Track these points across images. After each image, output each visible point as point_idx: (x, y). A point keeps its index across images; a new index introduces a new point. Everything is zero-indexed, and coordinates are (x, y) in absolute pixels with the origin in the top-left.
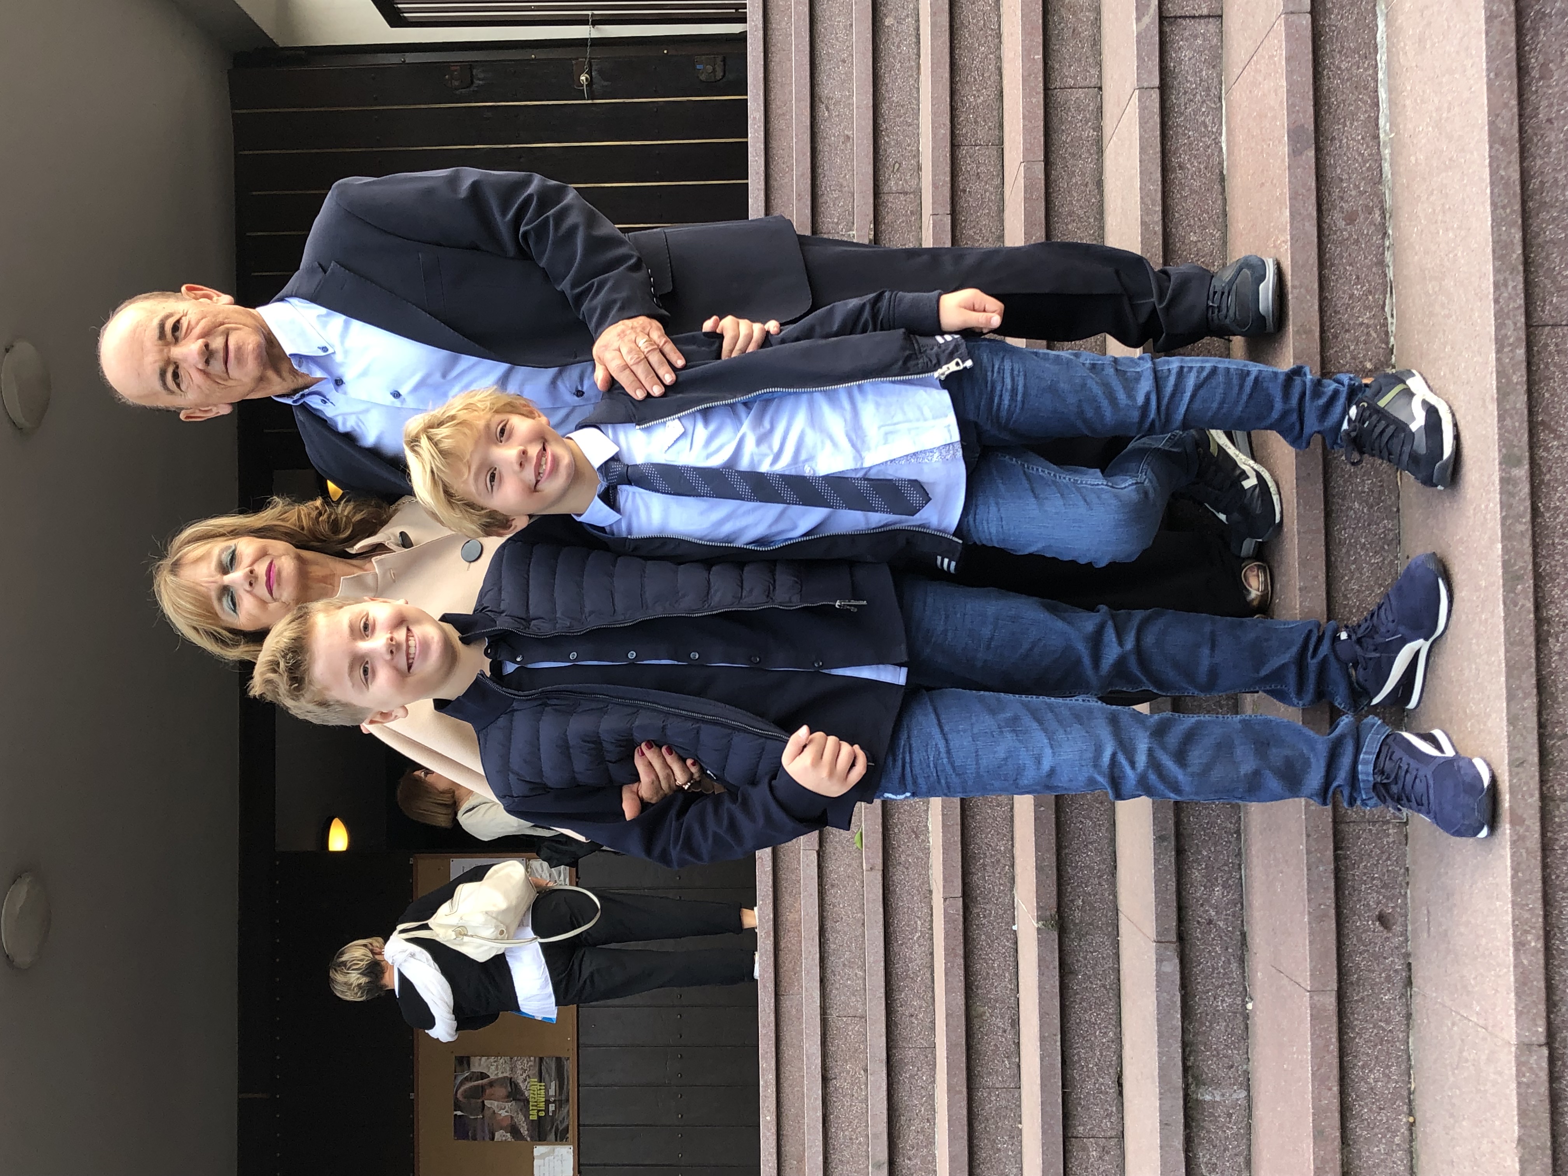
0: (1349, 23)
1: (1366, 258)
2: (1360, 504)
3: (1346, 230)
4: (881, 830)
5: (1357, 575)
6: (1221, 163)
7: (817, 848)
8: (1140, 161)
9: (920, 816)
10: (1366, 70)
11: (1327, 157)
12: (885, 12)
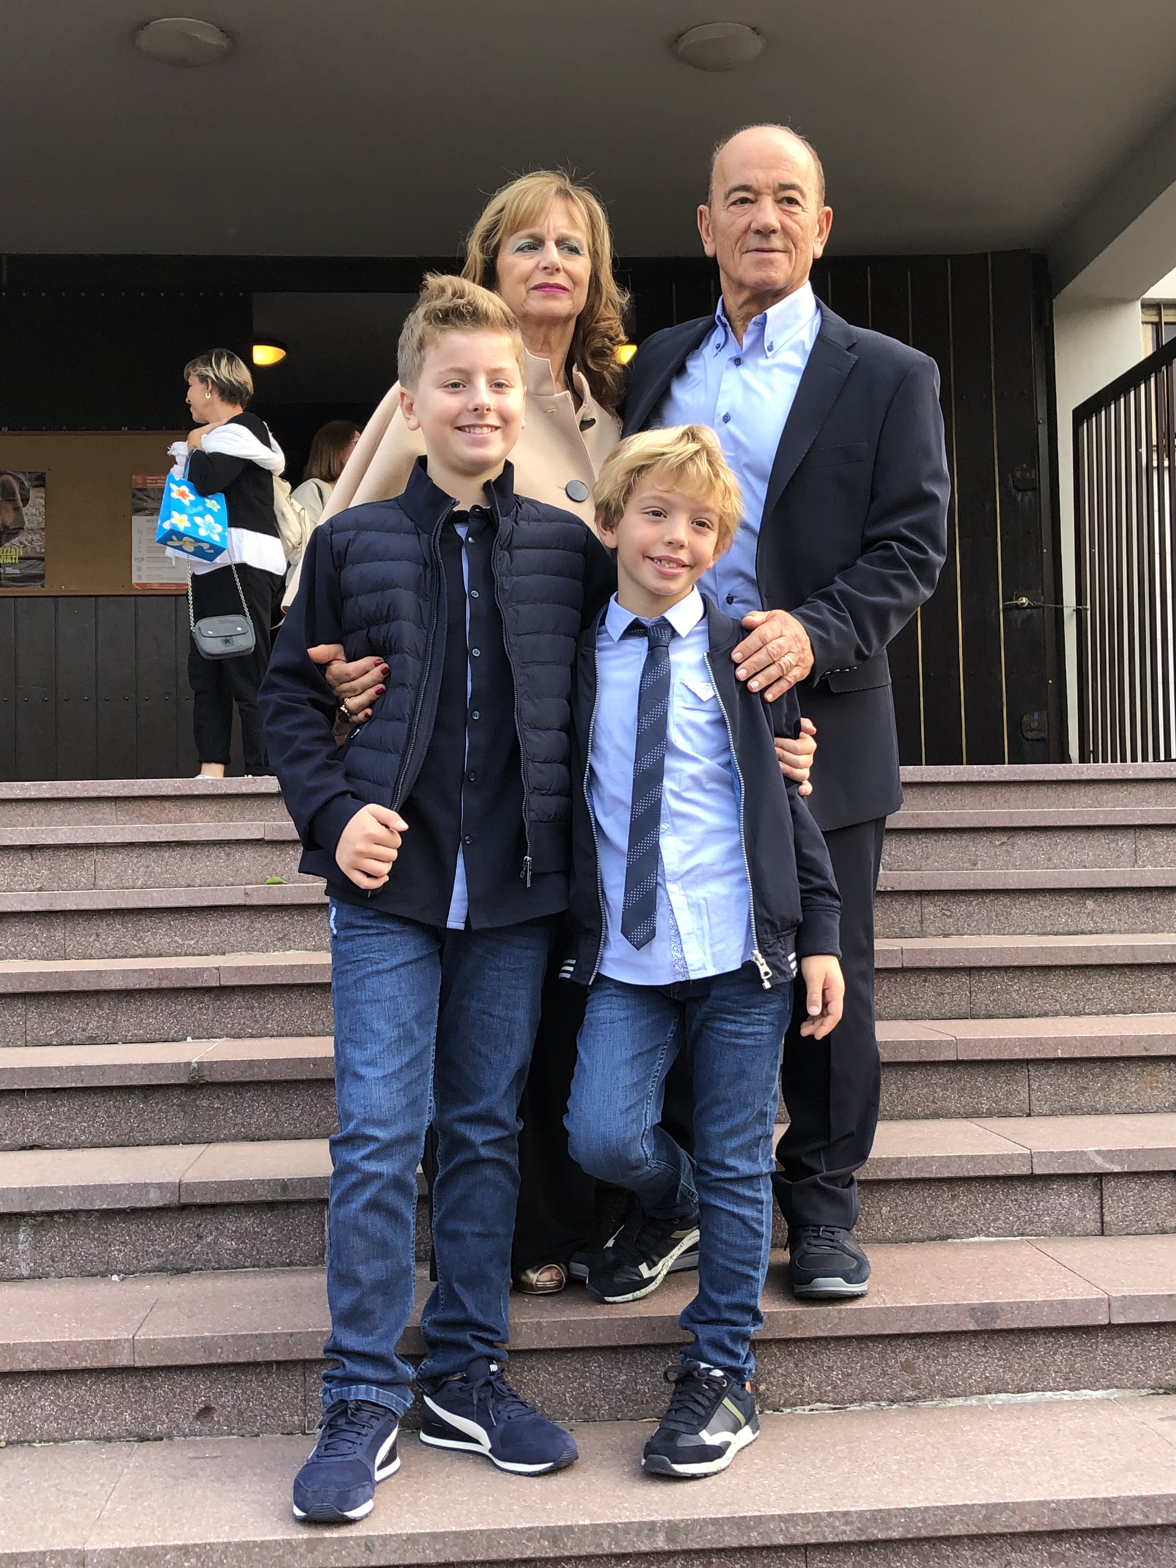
0: (1099, 1362)
1: (869, 1383)
2: (624, 1381)
3: (896, 1362)
4: (286, 903)
5: (554, 1379)
6: (959, 1236)
7: (267, 838)
8: (960, 1156)
9: (300, 942)
10: (1054, 1380)
11: (967, 1343)
12: (1100, 900)
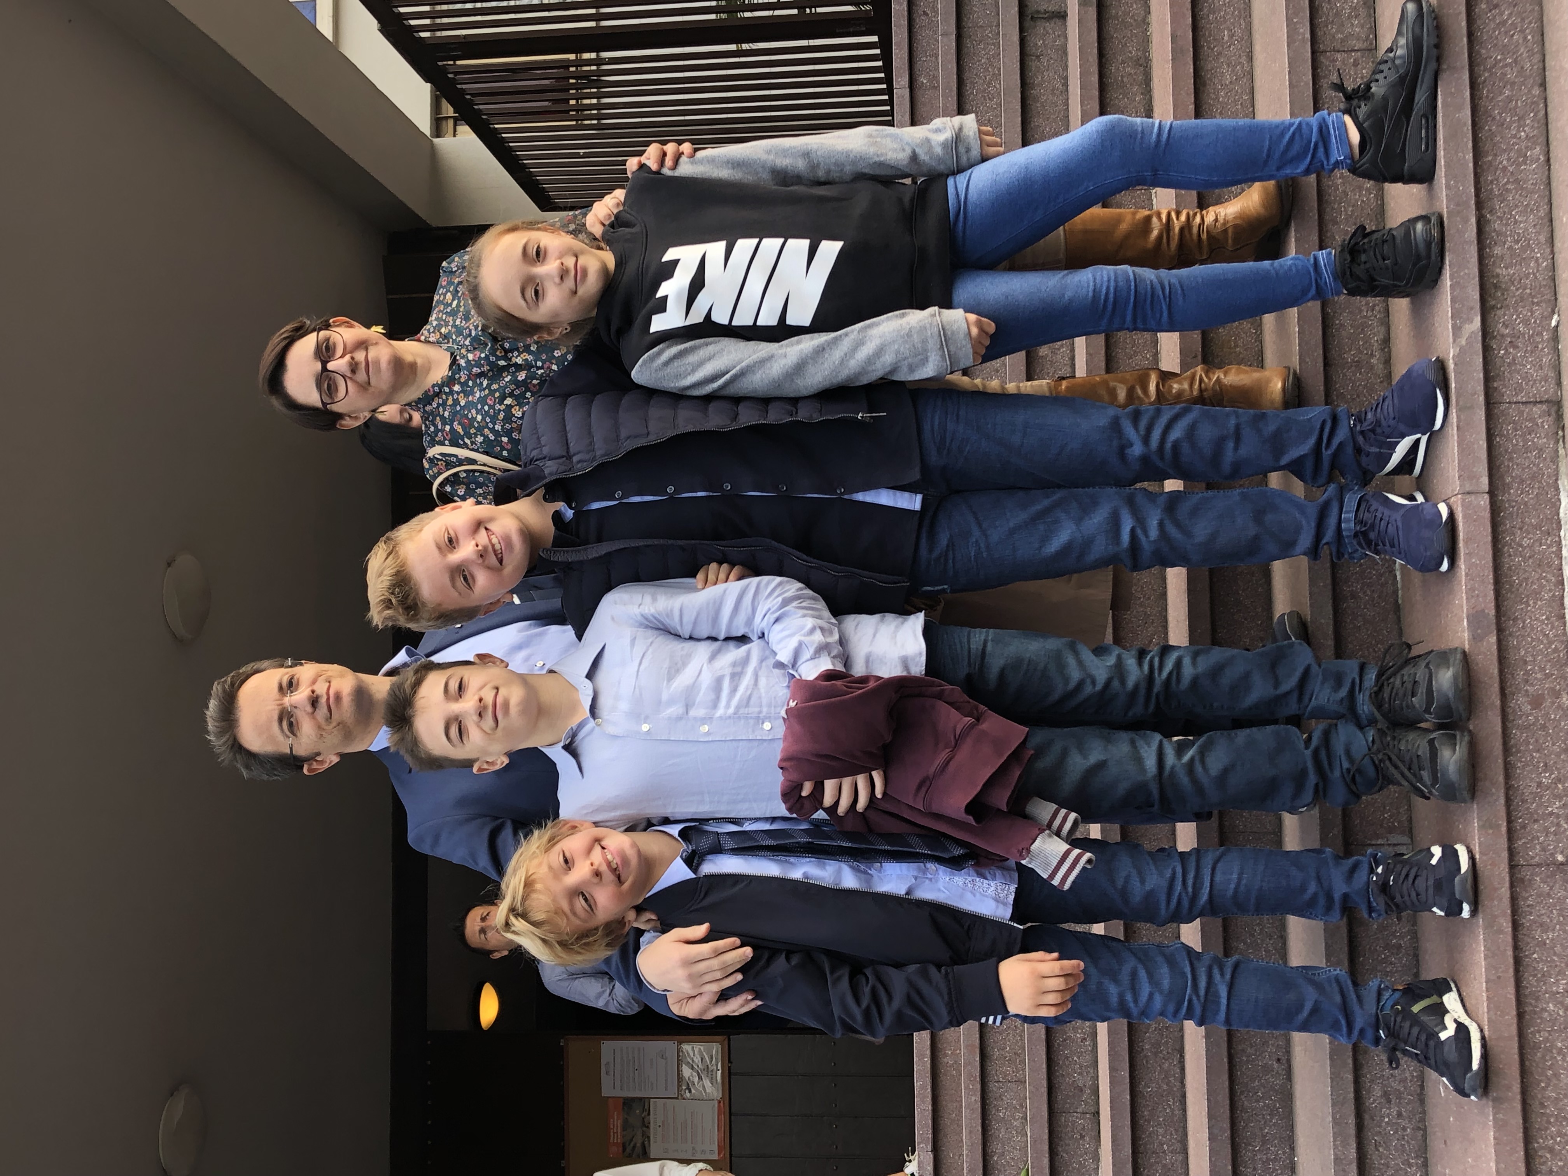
1: (1553, 745)
3: (1531, 714)
11: (1510, 638)
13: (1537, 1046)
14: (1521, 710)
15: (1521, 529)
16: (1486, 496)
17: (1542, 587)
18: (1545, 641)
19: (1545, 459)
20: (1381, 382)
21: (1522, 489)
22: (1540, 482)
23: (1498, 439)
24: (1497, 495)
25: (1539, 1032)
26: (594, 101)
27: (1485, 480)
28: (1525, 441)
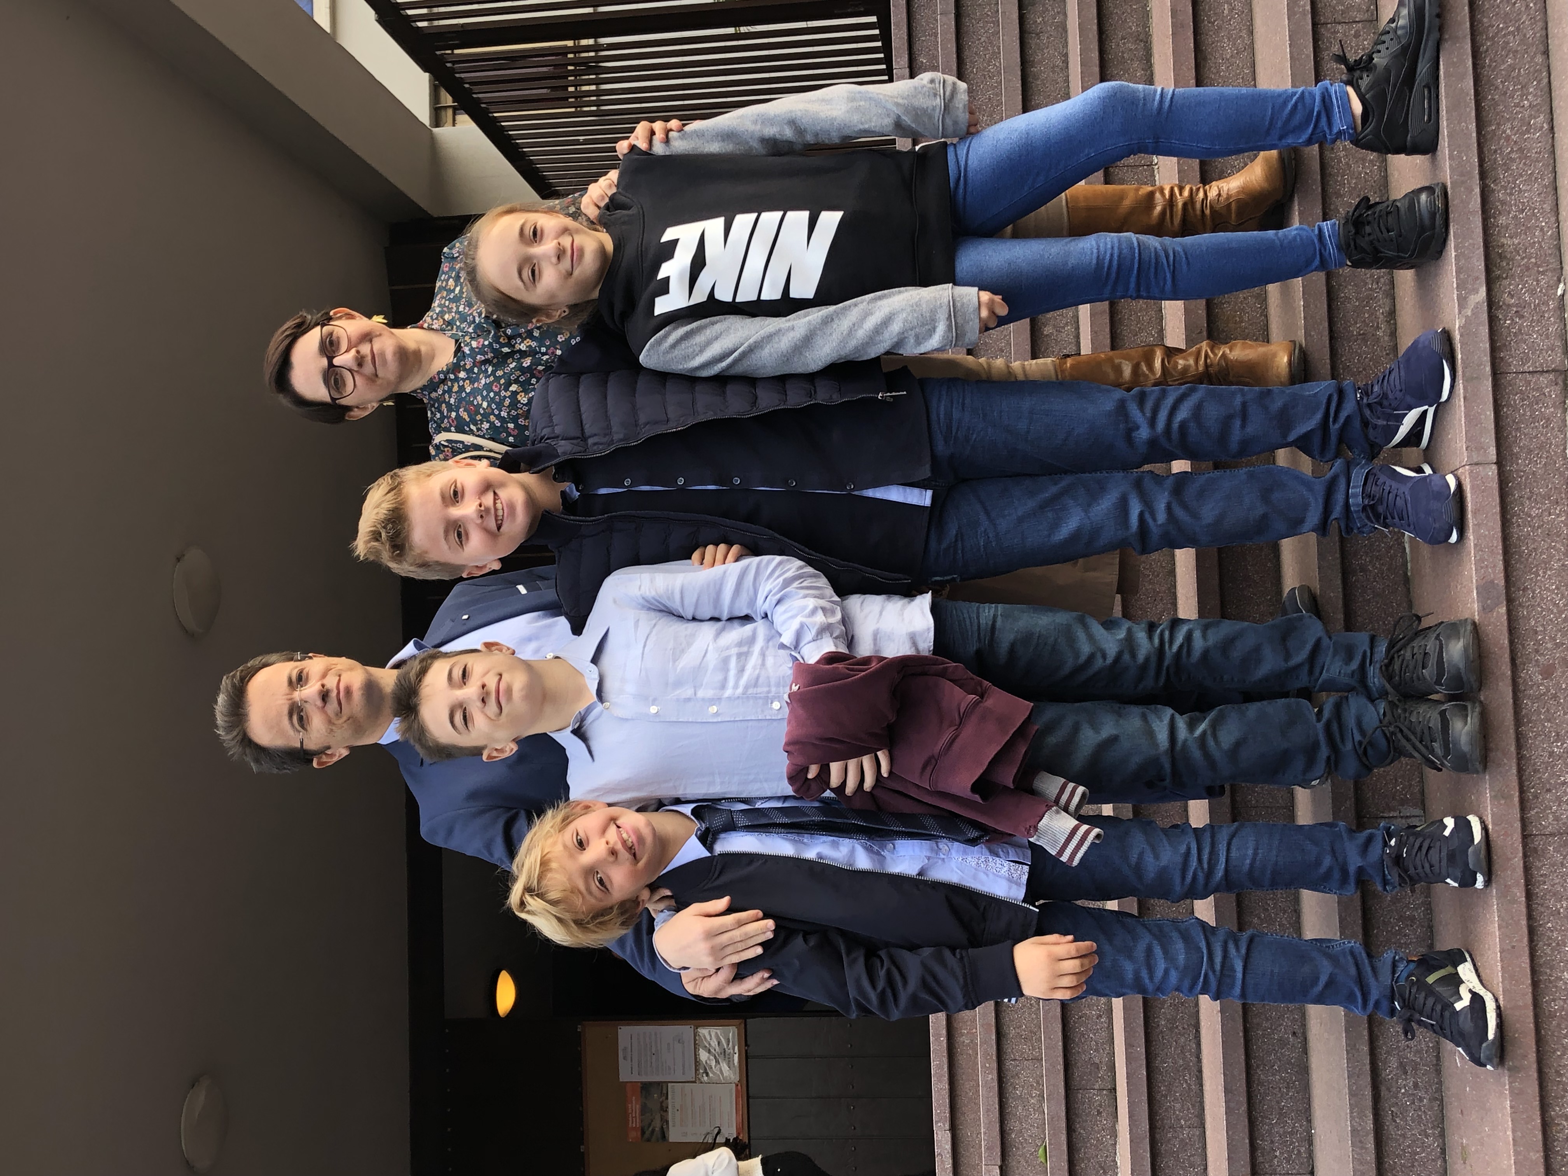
0: (1537, 468)
3: (1542, 684)
6: (1405, 565)
7: (999, 1163)
10: (1558, 516)
11: (1520, 610)
13: (1552, 1016)
14: (1531, 680)
15: (1529, 499)
16: (1494, 467)
17: (1551, 557)
18: (1555, 611)
19: (1553, 428)
20: (1387, 354)
21: (1531, 459)
22: (1548, 452)
23: (1505, 410)
24: (1504, 466)
25: (1554, 1000)
26: (593, 87)
27: (1493, 451)
28: (1533, 411)
